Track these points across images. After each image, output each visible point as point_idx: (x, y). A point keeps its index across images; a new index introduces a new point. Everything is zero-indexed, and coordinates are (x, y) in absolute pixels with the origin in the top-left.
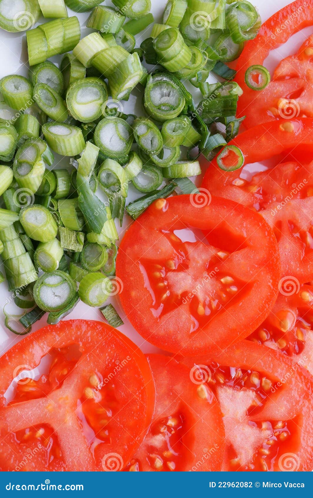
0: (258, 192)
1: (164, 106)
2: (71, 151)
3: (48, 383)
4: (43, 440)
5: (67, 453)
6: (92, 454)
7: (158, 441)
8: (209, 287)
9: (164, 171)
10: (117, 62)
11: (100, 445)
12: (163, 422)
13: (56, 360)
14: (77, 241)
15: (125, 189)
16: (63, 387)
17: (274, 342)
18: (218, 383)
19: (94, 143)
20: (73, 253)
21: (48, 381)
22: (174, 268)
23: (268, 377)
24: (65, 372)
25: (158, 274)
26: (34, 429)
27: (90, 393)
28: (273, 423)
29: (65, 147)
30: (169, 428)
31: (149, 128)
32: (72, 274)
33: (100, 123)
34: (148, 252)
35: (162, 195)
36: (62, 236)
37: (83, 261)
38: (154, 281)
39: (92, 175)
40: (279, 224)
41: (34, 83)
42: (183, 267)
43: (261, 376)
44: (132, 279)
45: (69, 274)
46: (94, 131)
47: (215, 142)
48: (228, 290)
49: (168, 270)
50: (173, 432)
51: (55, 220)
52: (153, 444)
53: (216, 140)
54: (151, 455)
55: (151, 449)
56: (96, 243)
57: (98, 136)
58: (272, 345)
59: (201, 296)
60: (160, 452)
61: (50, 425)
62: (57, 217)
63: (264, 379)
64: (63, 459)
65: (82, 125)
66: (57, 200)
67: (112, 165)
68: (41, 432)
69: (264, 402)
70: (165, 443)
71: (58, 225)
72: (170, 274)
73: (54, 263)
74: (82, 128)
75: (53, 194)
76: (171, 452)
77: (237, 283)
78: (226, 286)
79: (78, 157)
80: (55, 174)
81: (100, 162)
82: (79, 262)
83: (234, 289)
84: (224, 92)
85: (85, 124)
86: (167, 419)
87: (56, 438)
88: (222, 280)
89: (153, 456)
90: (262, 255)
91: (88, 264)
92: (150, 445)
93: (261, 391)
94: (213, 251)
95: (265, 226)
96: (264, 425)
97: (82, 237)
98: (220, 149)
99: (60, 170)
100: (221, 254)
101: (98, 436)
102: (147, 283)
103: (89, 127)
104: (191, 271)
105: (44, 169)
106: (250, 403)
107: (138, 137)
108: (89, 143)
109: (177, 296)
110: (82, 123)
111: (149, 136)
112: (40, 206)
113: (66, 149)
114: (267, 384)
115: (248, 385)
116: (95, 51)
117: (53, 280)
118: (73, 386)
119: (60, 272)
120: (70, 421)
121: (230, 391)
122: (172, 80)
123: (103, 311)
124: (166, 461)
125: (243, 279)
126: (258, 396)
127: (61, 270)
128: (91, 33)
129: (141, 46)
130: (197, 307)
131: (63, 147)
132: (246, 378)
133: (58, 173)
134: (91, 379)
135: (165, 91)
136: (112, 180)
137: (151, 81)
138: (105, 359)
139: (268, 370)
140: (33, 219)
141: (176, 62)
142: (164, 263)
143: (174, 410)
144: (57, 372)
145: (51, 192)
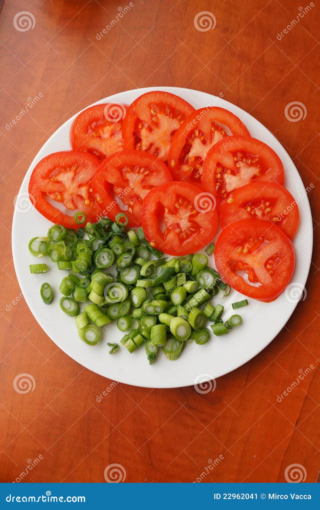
0: (133, 201)
1: (109, 258)
2: (143, 291)
3: (248, 269)
4: (270, 264)
5: (273, 253)
6: (271, 242)
7: (259, 213)
8: (183, 212)
9: (137, 247)
10: (99, 285)
11: (267, 239)
12: (249, 213)
13: (237, 269)
14: (181, 276)
15: (151, 262)
16: (247, 263)
17: (199, 171)
18: (225, 192)
19: (136, 283)
20: (187, 276)
21: (246, 270)
22: (179, 230)
23: (216, 171)
24: (240, 264)
25: (185, 236)
26: (268, 270)
27: (245, 250)
28: (236, 162)
29: (142, 295)
30: (252, 210)
31: (121, 261)
32: (196, 274)
33: (126, 283)
34: (176, 242)
35: (148, 244)
36: (182, 284)
37: (189, 270)
38: (188, 236)
39: (150, 279)
40: (144, 188)
41: (118, 317)
42: (178, 225)
43: (216, 174)
44: (190, 246)
45: (197, 274)
46: (131, 285)
47: (117, 229)
48: (182, 203)
49: (181, 232)
50: (253, 207)
51: (175, 289)
52: (261, 215)
53: (115, 229)
54: (266, 214)
55: (263, 214)
56: (179, 267)
57: (132, 282)
58: (201, 171)
59: (188, 214)
60: (263, 211)
61: (264, 263)
62: (174, 288)
63: (217, 172)
64: (277, 254)
65: (130, 290)
66: (166, 291)
67: (143, 272)
68: (268, 266)
69: (227, 169)
70: (259, 209)
71: (177, 287)
72: (183, 230)
73: (195, 284)
74: (131, 290)
75: (164, 293)
76: (262, 205)
77: (177, 200)
78: (180, 205)
79: (144, 288)
80: (155, 296)
81: (142, 278)
82: (190, 272)
83: (180, 201)
84: (92, 231)
85: (129, 289)
86: (248, 212)
87: (269, 259)
88: (178, 207)
89: (266, 213)
90: (161, 194)
91: (190, 268)
92: (261, 216)
93: (223, 172)
94: (166, 214)
95: (148, 196)
96: (238, 166)
97: (179, 275)
98: (119, 226)
99: (152, 293)
100: (167, 211)
101: (263, 241)
102: (189, 240)
103: (129, 287)
104: (178, 221)
105: (154, 301)
106: (231, 176)
107: (127, 264)
108: (137, 285)
109: (191, 224)
110: (129, 291)
111: (125, 260)
112: (171, 297)
113: (143, 294)
114: (219, 170)
115: (222, 178)
116: (97, 296)
117: (202, 282)
118: (245, 259)
119: (197, 279)
120: (260, 255)
121: (227, 186)
122: (96, 257)
123: (209, 254)
124: (266, 207)
125: (174, 199)
126: (226, 172)
127: (196, 280)
128: (89, 299)
129: (84, 275)
130: (193, 214)
131: (142, 296)
132: (219, 180)
133: (154, 294)
134: (239, 252)
135: (102, 259)
136: (149, 270)
137: (99, 266)
138: (229, 247)
139: (213, 171)
140: (177, 299)
141: (88, 260)
142: (178, 235)
143: (243, 210)
144: (241, 267)
145: (163, 295)
